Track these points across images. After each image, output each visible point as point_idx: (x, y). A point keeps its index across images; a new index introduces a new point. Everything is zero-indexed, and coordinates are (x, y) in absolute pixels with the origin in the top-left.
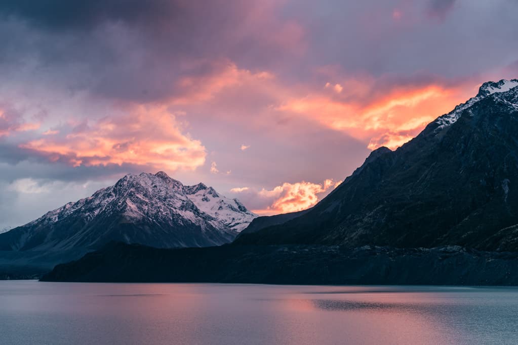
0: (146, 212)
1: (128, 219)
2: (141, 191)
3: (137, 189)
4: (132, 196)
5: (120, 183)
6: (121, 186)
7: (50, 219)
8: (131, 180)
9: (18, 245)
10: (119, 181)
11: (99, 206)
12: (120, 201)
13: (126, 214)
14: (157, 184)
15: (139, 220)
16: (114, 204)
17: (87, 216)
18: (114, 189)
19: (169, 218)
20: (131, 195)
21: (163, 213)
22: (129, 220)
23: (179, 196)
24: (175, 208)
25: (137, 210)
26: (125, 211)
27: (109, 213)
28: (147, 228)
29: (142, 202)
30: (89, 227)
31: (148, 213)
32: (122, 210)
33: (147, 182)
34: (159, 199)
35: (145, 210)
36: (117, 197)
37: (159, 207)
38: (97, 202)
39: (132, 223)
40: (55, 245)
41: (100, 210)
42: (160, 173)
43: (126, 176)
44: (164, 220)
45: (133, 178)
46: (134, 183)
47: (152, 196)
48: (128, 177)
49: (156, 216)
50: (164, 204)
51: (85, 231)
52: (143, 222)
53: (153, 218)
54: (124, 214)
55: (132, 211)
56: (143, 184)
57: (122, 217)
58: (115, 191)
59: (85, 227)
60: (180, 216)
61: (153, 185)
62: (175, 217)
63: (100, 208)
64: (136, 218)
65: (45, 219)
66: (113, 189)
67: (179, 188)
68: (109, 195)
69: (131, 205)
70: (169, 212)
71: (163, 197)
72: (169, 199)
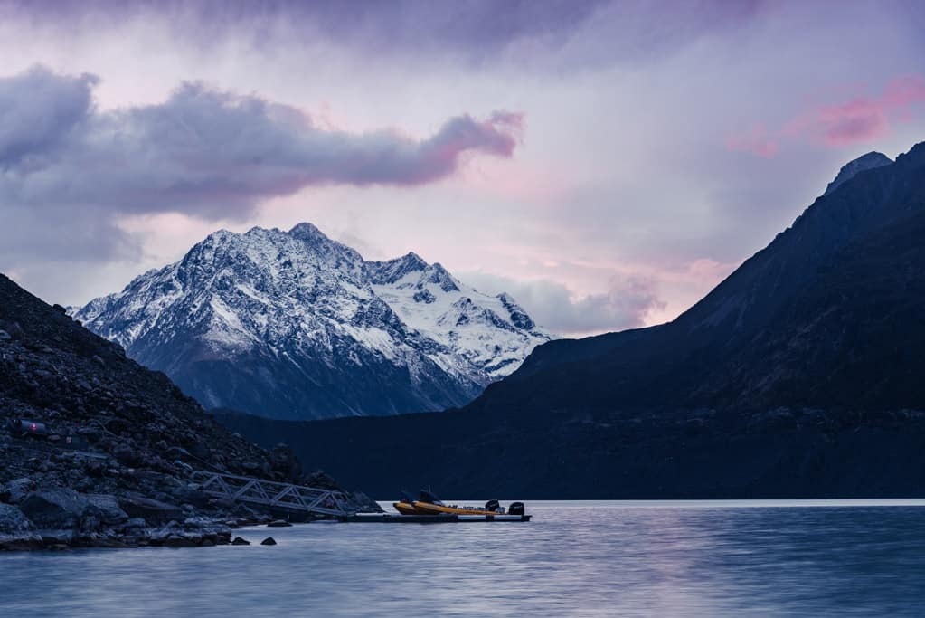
0: (263, 331)
1: (216, 349)
2: (250, 276)
3: (239, 270)
4: (226, 288)
5: (194, 254)
6: (196, 262)
8: (225, 247)
10: (192, 250)
11: (142, 315)
12: (195, 303)
13: (209, 336)
14: (293, 257)
15: (245, 353)
16: (180, 310)
18: (179, 270)
19: (324, 347)
20: (222, 287)
21: (309, 335)
22: (219, 353)
23: (350, 288)
24: (341, 322)
25: (239, 326)
26: (209, 329)
27: (167, 335)
28: (264, 372)
29: (252, 306)
31: (267, 335)
32: (199, 325)
33: (265, 251)
34: (298, 296)
35: (261, 325)
36: (189, 291)
37: (296, 319)
38: (136, 306)
39: (227, 361)
41: (145, 327)
42: (301, 228)
43: (209, 238)
44: (309, 353)
45: (228, 240)
46: (233, 254)
47: (278, 289)
48: (217, 238)
49: (289, 341)
50: (311, 311)
52: (255, 357)
53: (282, 346)
54: (204, 337)
55: (225, 327)
56: (254, 257)
57: (201, 345)
58: (181, 276)
60: (354, 341)
61: (283, 261)
62: (341, 343)
63: (144, 321)
64: (236, 347)
66: (176, 272)
67: (353, 267)
68: (168, 287)
69: (223, 312)
70: (324, 332)
71: (309, 291)
72: (324, 298)
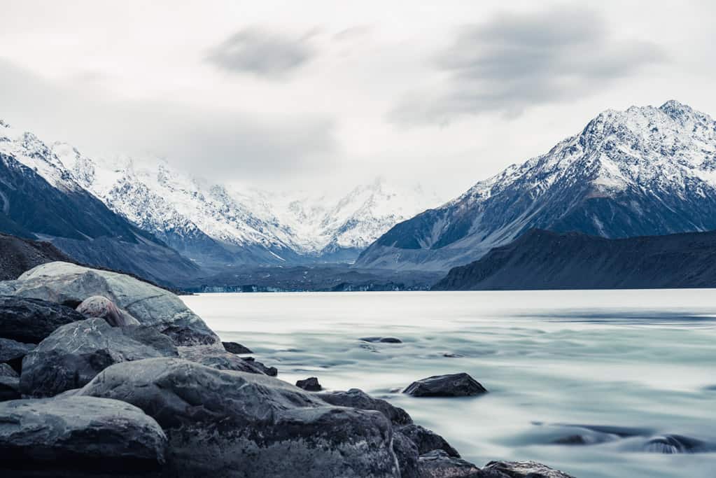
0: (635, 176)
1: (602, 189)
2: (628, 140)
3: (620, 136)
4: (611, 149)
5: (590, 127)
6: (592, 132)
7: (478, 196)
8: (610, 121)
9: (428, 239)
10: (589, 124)
11: (556, 169)
12: (590, 159)
13: (597, 182)
14: (658, 125)
15: (622, 192)
16: (580, 164)
17: (535, 188)
18: (581, 138)
19: (679, 186)
20: (608, 148)
21: (669, 178)
22: (603, 193)
23: (701, 145)
24: (693, 168)
25: (619, 174)
26: (598, 177)
27: (571, 181)
28: (635, 204)
29: (627, 160)
30: (537, 206)
31: (638, 179)
32: (592, 174)
33: (639, 122)
34: (663, 152)
35: (635, 173)
36: (586, 151)
37: (660, 167)
38: (552, 163)
39: (608, 198)
40: (484, 238)
41: (557, 177)
42: (669, 104)
43: (600, 115)
44: (668, 191)
45: (613, 116)
46: (616, 126)
47: (647, 148)
48: (605, 116)
49: (654, 183)
50: (670, 161)
51: (531, 213)
52: (628, 195)
53: (649, 186)
54: (594, 182)
55: (608, 175)
56: (631, 126)
57: (591, 188)
58: (582, 142)
59: (532, 207)
60: (700, 180)
61: (651, 128)
62: (691, 183)
63: (557, 173)
64: (616, 188)
65: (470, 195)
66: (578, 139)
67: (707, 128)
68: (573, 149)
69: (607, 164)
70: (679, 176)
71: (670, 148)
72: (681, 152)
